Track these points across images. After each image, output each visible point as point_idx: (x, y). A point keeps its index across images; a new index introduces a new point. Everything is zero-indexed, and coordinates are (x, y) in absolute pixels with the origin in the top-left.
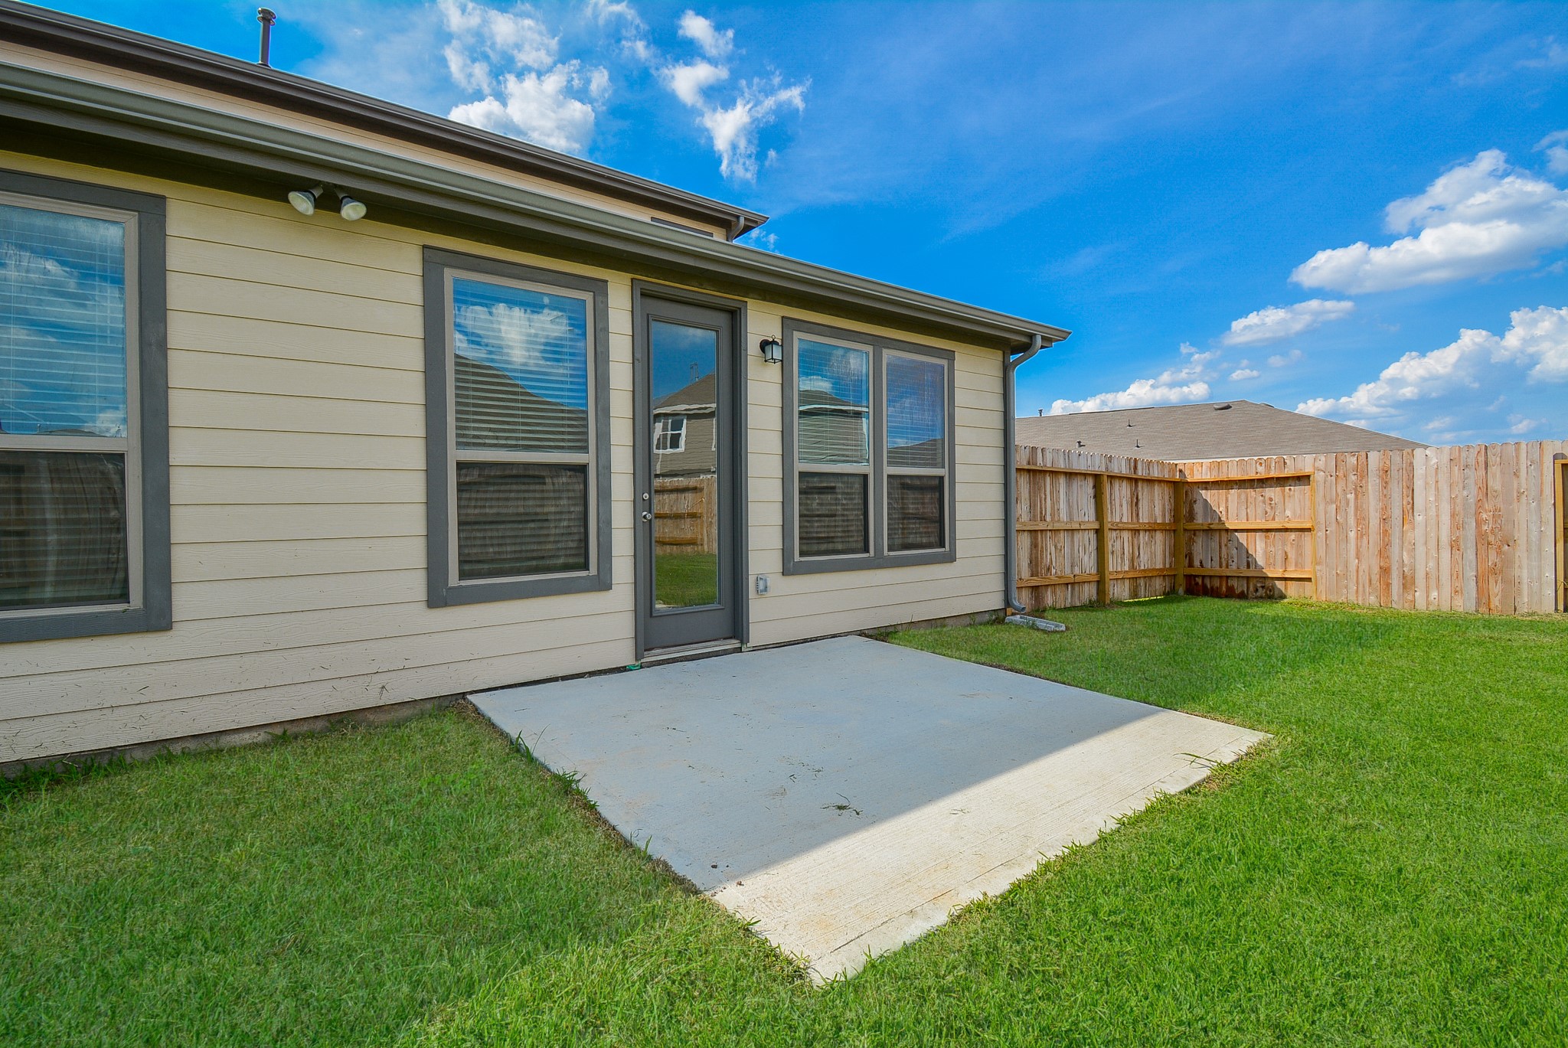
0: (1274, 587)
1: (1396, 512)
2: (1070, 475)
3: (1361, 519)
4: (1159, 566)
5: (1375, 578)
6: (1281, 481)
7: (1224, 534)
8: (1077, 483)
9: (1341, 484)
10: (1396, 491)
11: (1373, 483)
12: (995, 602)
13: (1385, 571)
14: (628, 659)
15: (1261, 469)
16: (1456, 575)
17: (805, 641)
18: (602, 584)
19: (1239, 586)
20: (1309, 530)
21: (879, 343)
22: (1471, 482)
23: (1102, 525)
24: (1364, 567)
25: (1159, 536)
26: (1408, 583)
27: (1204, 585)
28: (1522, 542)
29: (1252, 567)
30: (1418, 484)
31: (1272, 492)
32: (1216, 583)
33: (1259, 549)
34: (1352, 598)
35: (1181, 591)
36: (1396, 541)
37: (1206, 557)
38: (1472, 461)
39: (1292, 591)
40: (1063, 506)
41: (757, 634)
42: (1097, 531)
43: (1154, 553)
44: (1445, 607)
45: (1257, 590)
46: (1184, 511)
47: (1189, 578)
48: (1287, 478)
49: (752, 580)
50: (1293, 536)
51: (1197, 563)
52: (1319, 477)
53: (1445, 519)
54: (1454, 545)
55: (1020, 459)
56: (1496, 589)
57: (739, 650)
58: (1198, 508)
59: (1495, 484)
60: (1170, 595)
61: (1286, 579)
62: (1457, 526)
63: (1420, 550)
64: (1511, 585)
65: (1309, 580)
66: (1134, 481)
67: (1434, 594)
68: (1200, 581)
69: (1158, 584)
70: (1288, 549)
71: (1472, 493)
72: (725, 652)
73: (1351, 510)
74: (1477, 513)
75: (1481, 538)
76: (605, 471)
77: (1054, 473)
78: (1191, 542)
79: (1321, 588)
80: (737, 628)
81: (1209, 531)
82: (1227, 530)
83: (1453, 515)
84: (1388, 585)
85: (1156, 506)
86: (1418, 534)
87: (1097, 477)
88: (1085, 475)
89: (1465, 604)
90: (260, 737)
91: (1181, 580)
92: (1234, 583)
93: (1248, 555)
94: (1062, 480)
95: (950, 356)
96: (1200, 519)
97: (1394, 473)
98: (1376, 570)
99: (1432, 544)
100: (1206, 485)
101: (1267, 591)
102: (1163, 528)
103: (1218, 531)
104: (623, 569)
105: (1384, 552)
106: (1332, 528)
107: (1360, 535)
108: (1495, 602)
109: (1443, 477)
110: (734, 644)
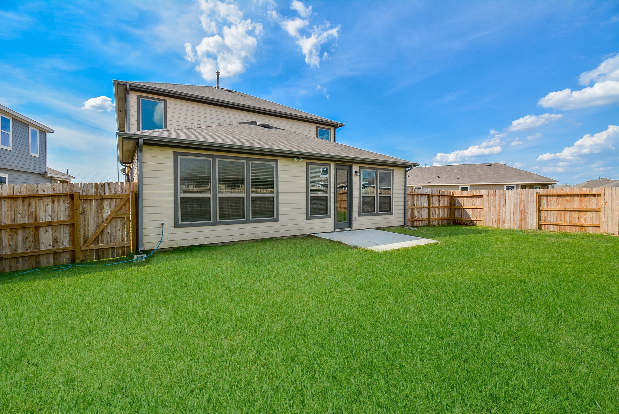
0: (474, 222)
1: (502, 205)
2: (421, 195)
3: (494, 206)
4: (446, 217)
5: (497, 220)
6: (476, 196)
7: (463, 209)
8: (423, 197)
9: (490, 198)
10: (502, 200)
11: (497, 197)
12: (402, 224)
13: (499, 219)
14: (333, 231)
15: (471, 193)
16: (514, 220)
17: (362, 229)
18: (329, 217)
19: (466, 222)
20: (482, 209)
21: (377, 169)
22: (518, 198)
23: (429, 207)
24: (494, 218)
25: (446, 210)
26: (504, 222)
27: (457, 222)
28: (529, 213)
29: (469, 218)
30: (507, 198)
31: (474, 199)
32: (460, 221)
33: (470, 213)
34: (491, 225)
35: (452, 223)
36: (501, 212)
37: (458, 215)
38: (519, 193)
39: (478, 224)
40: (419, 202)
41: (354, 227)
42: (428, 208)
43: (444, 214)
44: (512, 228)
45: (470, 223)
46: (453, 203)
47: (454, 220)
48: (478, 196)
49: (353, 217)
50: (479, 210)
51: (456, 216)
52: (484, 196)
53: (512, 207)
54: (514, 213)
55: (409, 191)
56: (523, 223)
57: (351, 230)
58: (456, 202)
59: (523, 199)
60: (449, 224)
61: (477, 221)
62: (515, 209)
63: (507, 214)
64: (526, 223)
65: (482, 221)
66: (439, 196)
67: (509, 225)
68: (456, 221)
69: (445, 221)
70: (477, 213)
71: (519, 201)
72: (348, 230)
73: (492, 204)
74: (519, 206)
75: (520, 211)
76: (330, 197)
77: (417, 195)
78: (455, 211)
79: (484, 223)
80: (350, 226)
81: (459, 208)
82: (463, 208)
83: (514, 206)
84: (499, 222)
85: (445, 202)
86: (506, 210)
87: (428, 195)
88: (425, 195)
89: (516, 227)
90: (287, 238)
91: (452, 221)
92: (465, 222)
93: (468, 215)
94: (419, 196)
95: (393, 170)
96: (457, 205)
97: (501, 195)
98: (497, 219)
99: (509, 213)
100: (459, 197)
101: (472, 223)
102: (447, 208)
103: (461, 208)
104: (332, 215)
105: (499, 215)
106: (487, 208)
107: (493, 210)
108: (523, 227)
109: (512, 197)
110: (350, 229)
